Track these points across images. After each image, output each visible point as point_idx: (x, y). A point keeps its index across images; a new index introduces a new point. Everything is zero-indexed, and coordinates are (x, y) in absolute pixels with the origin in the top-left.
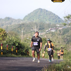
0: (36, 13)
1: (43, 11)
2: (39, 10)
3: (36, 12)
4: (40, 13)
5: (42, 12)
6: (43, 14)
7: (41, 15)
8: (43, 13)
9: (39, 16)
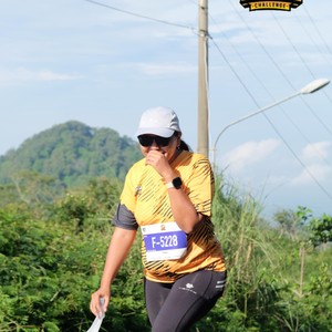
0: (42, 157)
1: (95, 142)
2: (63, 136)
3: (43, 148)
4: (71, 156)
5: (82, 150)
6: (92, 167)
7: (72, 172)
8: (92, 154)
9: (62, 176)
